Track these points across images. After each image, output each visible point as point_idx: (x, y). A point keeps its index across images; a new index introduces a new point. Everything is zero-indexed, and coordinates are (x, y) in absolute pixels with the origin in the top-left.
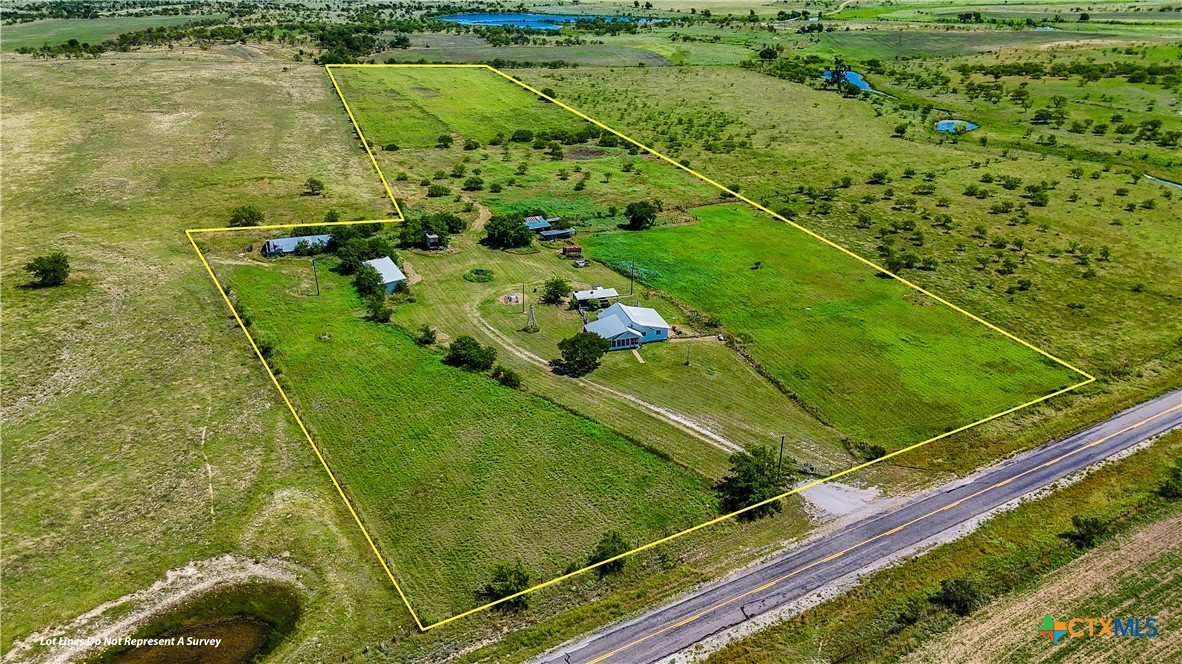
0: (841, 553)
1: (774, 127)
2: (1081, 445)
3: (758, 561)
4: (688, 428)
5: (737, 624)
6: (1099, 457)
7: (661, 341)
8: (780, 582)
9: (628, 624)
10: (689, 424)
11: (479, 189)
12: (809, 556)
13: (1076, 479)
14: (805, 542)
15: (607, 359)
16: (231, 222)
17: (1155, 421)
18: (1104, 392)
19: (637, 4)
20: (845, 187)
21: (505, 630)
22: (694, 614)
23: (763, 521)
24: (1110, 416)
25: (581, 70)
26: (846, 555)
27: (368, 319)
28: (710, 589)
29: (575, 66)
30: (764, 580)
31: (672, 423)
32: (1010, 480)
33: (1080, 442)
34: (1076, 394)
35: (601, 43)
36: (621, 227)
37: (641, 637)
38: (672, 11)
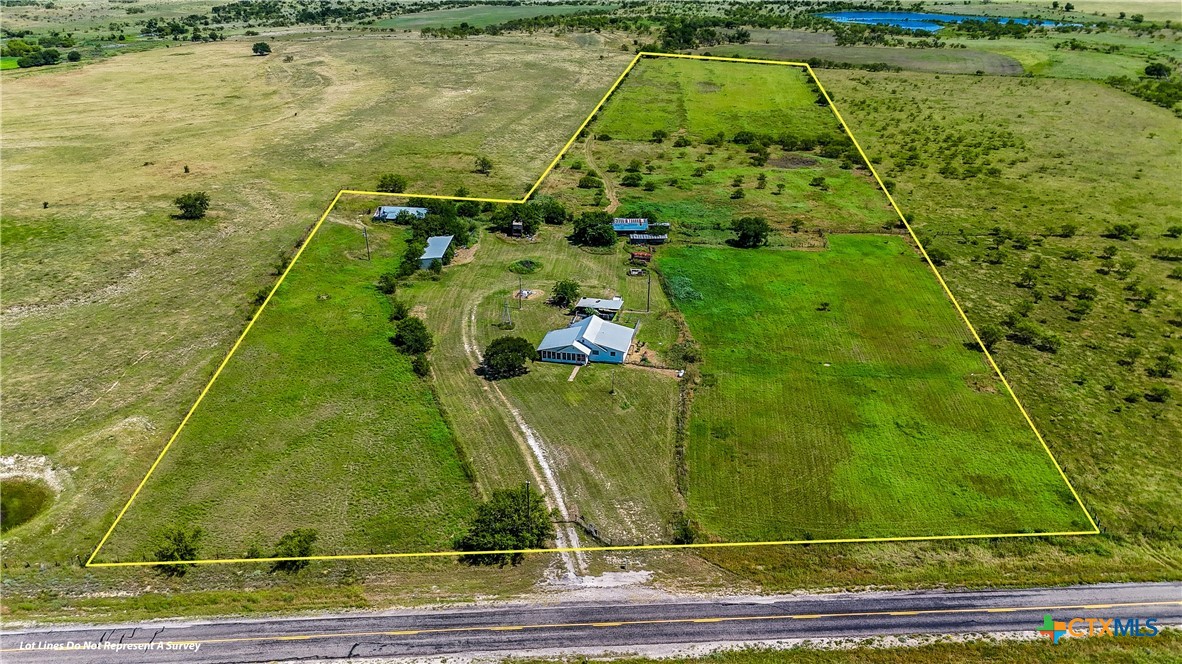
0: (520, 628)
1: (1060, 156)
2: (974, 606)
3: (430, 606)
4: (533, 455)
5: (332, 658)
6: (979, 628)
7: (616, 364)
8: (423, 634)
9: (243, 621)
10: (538, 452)
11: (636, 185)
12: (483, 620)
13: (913, 643)
14: (502, 603)
15: (537, 370)
16: (379, 186)
17: (1128, 610)
18: (1097, 552)
19: (1055, 5)
20: (1065, 236)
21: (148, 588)
22: (308, 635)
23: (487, 569)
24: (1069, 583)
25: (904, 75)
26: (525, 630)
27: (380, 288)
28: (355, 616)
29: (898, 70)
30: (412, 627)
31: (523, 447)
32: (819, 616)
33: (975, 602)
34: (1053, 544)
35: (963, 47)
36: (730, 242)
37: (241, 637)
38: (1096, 14)
